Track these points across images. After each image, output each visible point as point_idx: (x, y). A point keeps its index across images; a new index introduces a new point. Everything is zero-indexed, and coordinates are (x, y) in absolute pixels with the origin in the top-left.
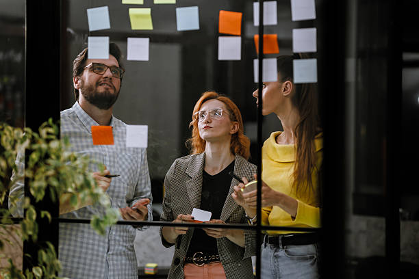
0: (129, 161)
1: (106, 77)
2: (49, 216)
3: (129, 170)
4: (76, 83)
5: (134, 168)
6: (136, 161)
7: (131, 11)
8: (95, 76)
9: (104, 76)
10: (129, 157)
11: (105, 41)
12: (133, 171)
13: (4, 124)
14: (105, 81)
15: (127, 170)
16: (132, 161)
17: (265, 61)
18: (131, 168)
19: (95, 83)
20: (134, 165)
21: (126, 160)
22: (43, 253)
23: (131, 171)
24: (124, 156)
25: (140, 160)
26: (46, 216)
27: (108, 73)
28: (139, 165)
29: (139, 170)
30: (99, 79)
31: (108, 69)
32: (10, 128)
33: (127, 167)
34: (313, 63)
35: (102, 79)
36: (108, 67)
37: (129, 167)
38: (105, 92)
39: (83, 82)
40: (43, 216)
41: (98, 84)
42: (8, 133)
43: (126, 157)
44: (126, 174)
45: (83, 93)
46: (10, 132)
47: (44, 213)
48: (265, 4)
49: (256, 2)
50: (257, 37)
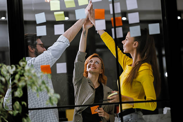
2: (25, 104)
7: (55, 13)
11: (44, 27)
13: (2, 64)
17: (117, 29)
22: (25, 119)
26: (24, 104)
32: (5, 65)
34: (138, 28)
46: (5, 67)
47: (23, 103)
48: (115, 4)
49: (111, 3)
50: (112, 19)
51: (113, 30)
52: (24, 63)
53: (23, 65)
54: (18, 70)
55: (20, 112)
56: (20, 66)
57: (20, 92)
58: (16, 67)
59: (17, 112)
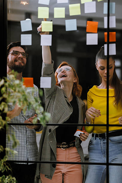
1: (20, 57)
9: (19, 57)
14: (19, 59)
17: (110, 45)
19: (14, 60)
27: (20, 56)
30: (16, 58)
31: (21, 54)
36: (20, 53)
41: (16, 60)
48: (110, 17)
49: (106, 16)
50: (106, 33)
51: (106, 46)
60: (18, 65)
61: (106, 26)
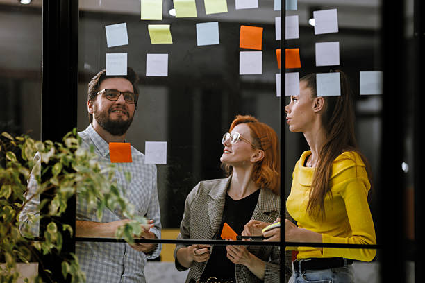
0: (141, 187)
1: (119, 104)
2: (71, 229)
3: (140, 197)
4: (90, 107)
5: (145, 195)
6: (147, 188)
7: (150, 27)
8: (108, 102)
9: (117, 102)
10: (141, 183)
12: (145, 198)
13: (26, 137)
14: (117, 107)
15: (138, 196)
16: (143, 187)
17: (287, 75)
18: (143, 194)
19: (107, 110)
20: (145, 191)
21: (138, 186)
22: (67, 264)
23: (142, 198)
24: (135, 182)
25: (151, 187)
26: (67, 230)
28: (150, 192)
29: (150, 198)
30: (112, 106)
31: (122, 95)
32: (32, 141)
33: (138, 193)
34: (336, 77)
35: (114, 106)
36: (121, 93)
37: (141, 193)
38: (118, 119)
39: (96, 106)
40: (64, 229)
41: (111, 110)
42: (29, 145)
43: (138, 183)
44: (138, 200)
45: (96, 118)
46: (32, 144)
47: (65, 227)
48: (287, 18)
49: (278, 16)
50: (279, 51)
51: (278, 77)
52: (74, 140)
53: (73, 144)
54: (60, 156)
55: (59, 247)
56: (65, 146)
57: (61, 203)
58: (56, 147)
59: (52, 246)
60: (114, 121)
61: (278, 37)
